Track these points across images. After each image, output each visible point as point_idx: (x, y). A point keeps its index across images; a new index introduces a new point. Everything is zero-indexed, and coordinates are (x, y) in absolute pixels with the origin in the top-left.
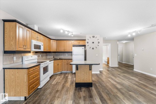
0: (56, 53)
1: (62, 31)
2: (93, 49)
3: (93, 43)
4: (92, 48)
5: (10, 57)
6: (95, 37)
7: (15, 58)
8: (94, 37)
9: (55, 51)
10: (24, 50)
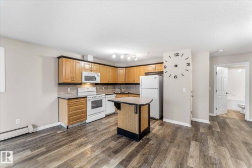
0: (127, 86)
1: (114, 56)
2: (176, 77)
3: (176, 66)
4: (173, 76)
5: (64, 88)
6: (180, 55)
7: (69, 89)
8: (177, 55)
9: (123, 82)
10: (72, 82)
